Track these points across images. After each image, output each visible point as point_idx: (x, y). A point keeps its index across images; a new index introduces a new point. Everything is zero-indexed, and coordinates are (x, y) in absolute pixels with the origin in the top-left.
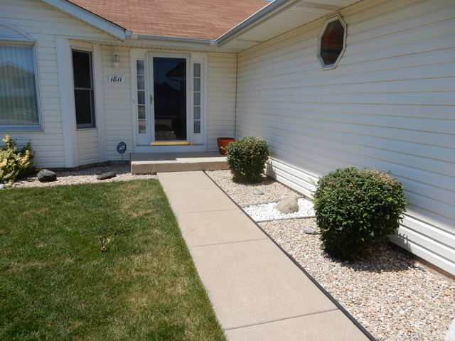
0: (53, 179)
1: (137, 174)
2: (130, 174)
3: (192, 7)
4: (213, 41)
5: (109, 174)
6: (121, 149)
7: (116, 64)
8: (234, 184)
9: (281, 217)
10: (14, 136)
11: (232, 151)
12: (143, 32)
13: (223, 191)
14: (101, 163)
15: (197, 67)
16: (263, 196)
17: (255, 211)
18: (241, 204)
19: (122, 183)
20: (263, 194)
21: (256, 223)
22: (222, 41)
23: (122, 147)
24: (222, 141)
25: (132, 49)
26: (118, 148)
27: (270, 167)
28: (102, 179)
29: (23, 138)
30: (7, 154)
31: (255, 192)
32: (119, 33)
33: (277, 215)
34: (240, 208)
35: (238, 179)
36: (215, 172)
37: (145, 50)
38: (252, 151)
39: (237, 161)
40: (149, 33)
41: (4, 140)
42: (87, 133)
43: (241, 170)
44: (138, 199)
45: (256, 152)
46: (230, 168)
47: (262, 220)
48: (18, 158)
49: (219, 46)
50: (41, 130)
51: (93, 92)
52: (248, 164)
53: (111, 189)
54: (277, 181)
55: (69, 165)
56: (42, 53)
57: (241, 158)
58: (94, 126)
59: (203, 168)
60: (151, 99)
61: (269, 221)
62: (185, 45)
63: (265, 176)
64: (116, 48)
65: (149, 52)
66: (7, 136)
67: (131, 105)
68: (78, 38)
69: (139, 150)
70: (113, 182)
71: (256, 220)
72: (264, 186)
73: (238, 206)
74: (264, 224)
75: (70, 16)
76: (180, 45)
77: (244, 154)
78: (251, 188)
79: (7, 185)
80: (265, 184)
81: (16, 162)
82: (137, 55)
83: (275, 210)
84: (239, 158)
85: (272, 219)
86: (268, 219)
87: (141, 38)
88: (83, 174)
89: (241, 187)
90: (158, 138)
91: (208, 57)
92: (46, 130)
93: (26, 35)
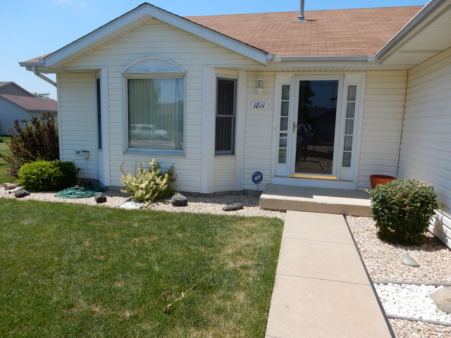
0: (184, 204)
1: (265, 209)
2: (258, 208)
3: (361, 23)
4: (372, 57)
5: (236, 205)
6: (256, 178)
7: (260, 90)
8: (378, 241)
9: (434, 319)
10: (160, 159)
11: (378, 197)
12: (289, 55)
13: (358, 249)
14: (237, 191)
15: (352, 90)
16: (416, 269)
17: (394, 295)
18: (374, 278)
19: (242, 218)
20: (418, 266)
21: (387, 318)
22: (382, 56)
23: (257, 178)
24: (375, 179)
25: (278, 73)
26: (253, 177)
27: (439, 225)
28: (227, 210)
29: (167, 162)
30: (150, 176)
31: (405, 261)
32: (261, 58)
33: (429, 312)
34: (372, 283)
35: (384, 236)
36: (359, 218)
37: (292, 74)
38: (407, 201)
39: (383, 212)
40: (296, 55)
41: (151, 163)
42: (226, 160)
43: (389, 225)
44: (247, 242)
45: (413, 202)
46: (375, 219)
47: (402, 315)
48: (158, 180)
49: (380, 62)
50: (184, 155)
51: (235, 118)
52: (400, 217)
53: (227, 225)
54: (447, 247)
55: (205, 191)
56: (191, 83)
57: (390, 209)
58: (233, 153)
59: (345, 211)
60: (294, 126)
61: (411, 320)
62: (336, 65)
63: (432, 236)
64: (261, 74)
65: (295, 75)
66: (153, 160)
67: (272, 132)
68: (223, 66)
69: (277, 181)
70: (234, 217)
71: (389, 312)
72: (423, 253)
73: (370, 279)
74: (400, 323)
75: (218, 46)
76: (330, 65)
77: (395, 204)
78: (401, 252)
79: (146, 205)
80: (427, 249)
81: (157, 184)
82: (283, 79)
83: (430, 301)
84: (387, 208)
85: (417, 317)
86: (410, 316)
87: (284, 61)
88: (214, 202)
89: (387, 248)
90: (298, 170)
91: (367, 76)
92: (188, 156)
93: (179, 67)
